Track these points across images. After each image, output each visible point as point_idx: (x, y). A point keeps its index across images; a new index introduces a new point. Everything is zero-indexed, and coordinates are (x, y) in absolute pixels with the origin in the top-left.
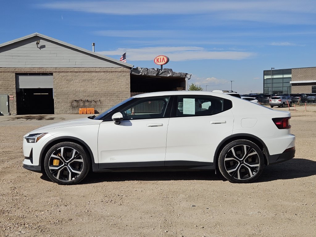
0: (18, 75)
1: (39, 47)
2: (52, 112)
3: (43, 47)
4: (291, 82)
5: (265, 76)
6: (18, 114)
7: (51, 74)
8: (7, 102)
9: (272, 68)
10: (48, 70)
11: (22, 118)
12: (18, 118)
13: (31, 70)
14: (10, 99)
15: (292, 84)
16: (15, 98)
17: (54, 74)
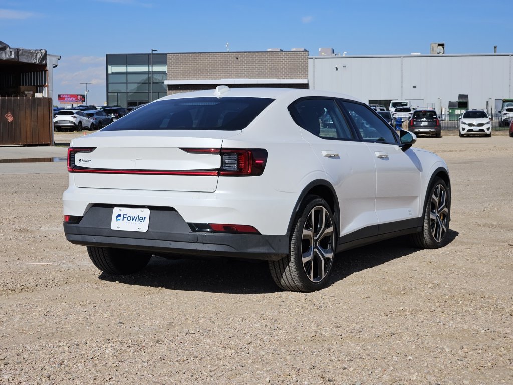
4: (167, 82)
5: (109, 67)
9: (153, 50)
15: (168, 85)
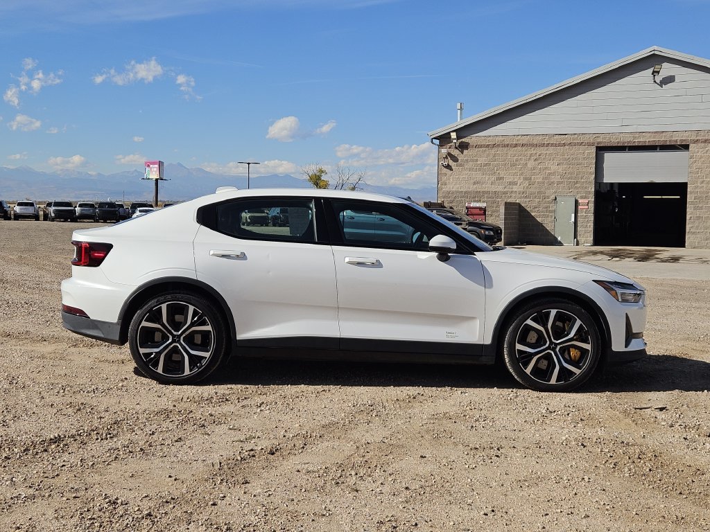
0: (601, 150)
1: (658, 82)
2: (681, 244)
3: (670, 79)
6: (597, 242)
7: (686, 147)
8: (573, 215)
10: (678, 139)
11: (602, 253)
12: (595, 253)
13: (635, 138)
14: (580, 207)
16: (592, 206)
17: (692, 147)
